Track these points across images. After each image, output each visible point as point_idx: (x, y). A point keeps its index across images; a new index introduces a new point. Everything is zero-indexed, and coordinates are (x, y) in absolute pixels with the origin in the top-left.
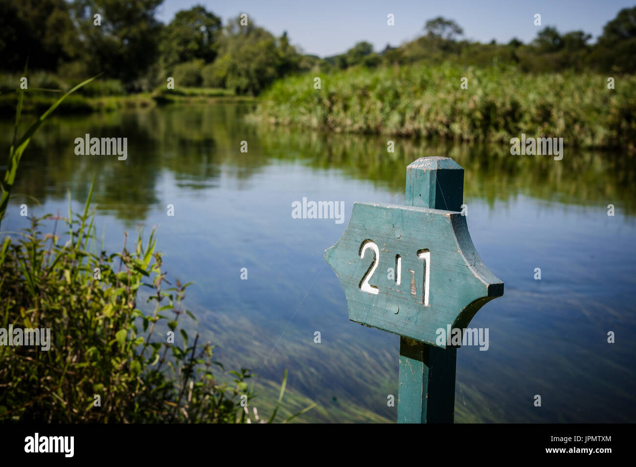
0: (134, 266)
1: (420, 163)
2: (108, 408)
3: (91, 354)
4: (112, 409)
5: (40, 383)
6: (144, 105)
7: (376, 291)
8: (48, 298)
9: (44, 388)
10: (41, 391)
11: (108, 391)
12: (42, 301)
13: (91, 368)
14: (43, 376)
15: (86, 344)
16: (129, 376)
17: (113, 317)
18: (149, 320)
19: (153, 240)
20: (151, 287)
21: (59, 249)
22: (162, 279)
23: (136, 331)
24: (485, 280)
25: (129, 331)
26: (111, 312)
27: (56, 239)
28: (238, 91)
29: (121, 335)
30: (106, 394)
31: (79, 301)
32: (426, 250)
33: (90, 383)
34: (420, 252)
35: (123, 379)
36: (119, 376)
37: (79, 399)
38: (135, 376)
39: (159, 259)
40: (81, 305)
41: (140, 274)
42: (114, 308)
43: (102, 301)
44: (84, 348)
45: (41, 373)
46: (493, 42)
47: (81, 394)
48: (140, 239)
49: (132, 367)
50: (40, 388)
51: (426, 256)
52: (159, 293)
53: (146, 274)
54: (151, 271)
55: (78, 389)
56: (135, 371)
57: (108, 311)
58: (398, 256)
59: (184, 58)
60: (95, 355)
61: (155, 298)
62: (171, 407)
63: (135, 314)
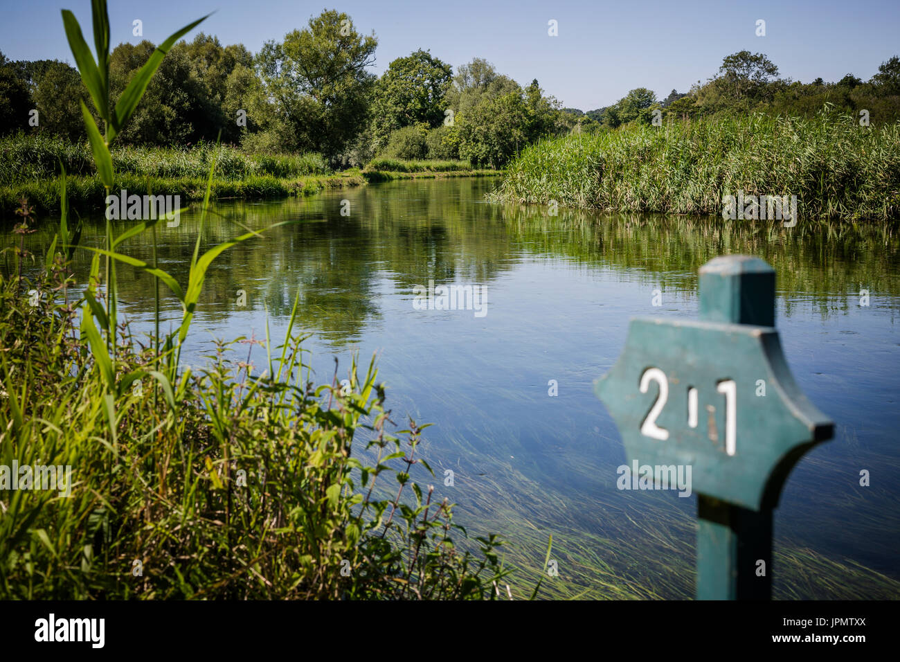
0: (349, 402)
1: (717, 265)
2: (318, 587)
3: (296, 516)
4: (324, 587)
5: (231, 555)
6: (353, 185)
7: (662, 435)
8: (240, 444)
9: (236, 560)
10: (232, 564)
11: (318, 563)
12: (232, 448)
13: (296, 534)
14: (236, 544)
15: (288, 502)
16: (344, 544)
17: (322, 468)
18: (369, 471)
19: (373, 368)
20: (371, 429)
21: (254, 381)
22: (386, 418)
23: (352, 486)
24: (807, 419)
25: (343, 486)
26: (320, 462)
27: (251, 369)
28: (474, 161)
29: (333, 492)
30: (315, 567)
31: (279, 447)
32: (728, 379)
33: (294, 554)
34: (719, 382)
35: (337, 549)
36: (332, 544)
37: (281, 574)
38: (353, 544)
39: (381, 393)
40: (282, 453)
41: (356, 412)
42: (324, 456)
43: (308, 447)
44: (288, 508)
45: (232, 541)
46: (819, 81)
47: (283, 568)
48: (354, 366)
49: (347, 533)
50: (232, 560)
51: (728, 388)
52: (381, 437)
53: (363, 412)
54: (370, 409)
55: (279, 561)
56: (352, 537)
57: (316, 460)
58: (690, 388)
59: (402, 122)
60: (301, 518)
61: (377, 443)
62: (399, 584)
63: (351, 464)
